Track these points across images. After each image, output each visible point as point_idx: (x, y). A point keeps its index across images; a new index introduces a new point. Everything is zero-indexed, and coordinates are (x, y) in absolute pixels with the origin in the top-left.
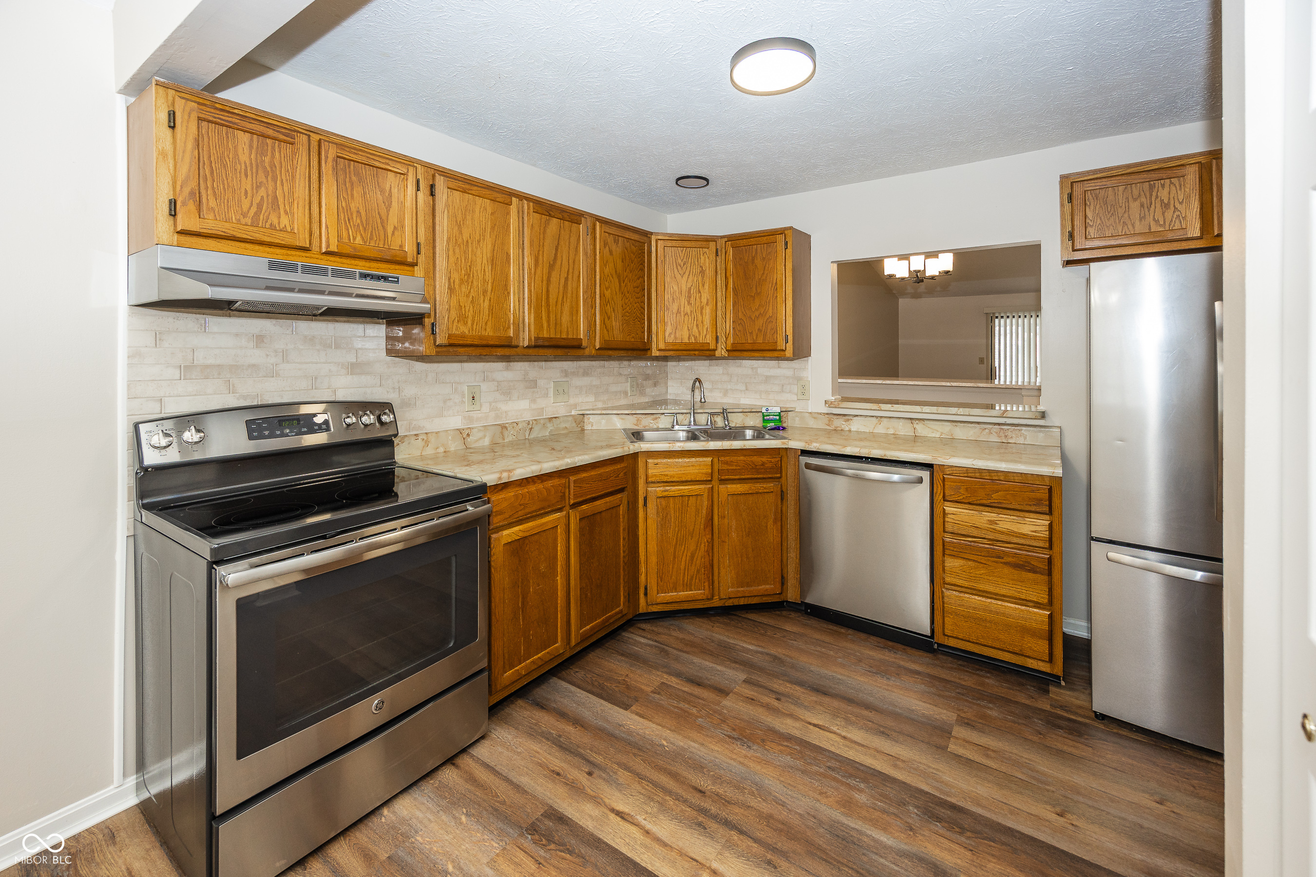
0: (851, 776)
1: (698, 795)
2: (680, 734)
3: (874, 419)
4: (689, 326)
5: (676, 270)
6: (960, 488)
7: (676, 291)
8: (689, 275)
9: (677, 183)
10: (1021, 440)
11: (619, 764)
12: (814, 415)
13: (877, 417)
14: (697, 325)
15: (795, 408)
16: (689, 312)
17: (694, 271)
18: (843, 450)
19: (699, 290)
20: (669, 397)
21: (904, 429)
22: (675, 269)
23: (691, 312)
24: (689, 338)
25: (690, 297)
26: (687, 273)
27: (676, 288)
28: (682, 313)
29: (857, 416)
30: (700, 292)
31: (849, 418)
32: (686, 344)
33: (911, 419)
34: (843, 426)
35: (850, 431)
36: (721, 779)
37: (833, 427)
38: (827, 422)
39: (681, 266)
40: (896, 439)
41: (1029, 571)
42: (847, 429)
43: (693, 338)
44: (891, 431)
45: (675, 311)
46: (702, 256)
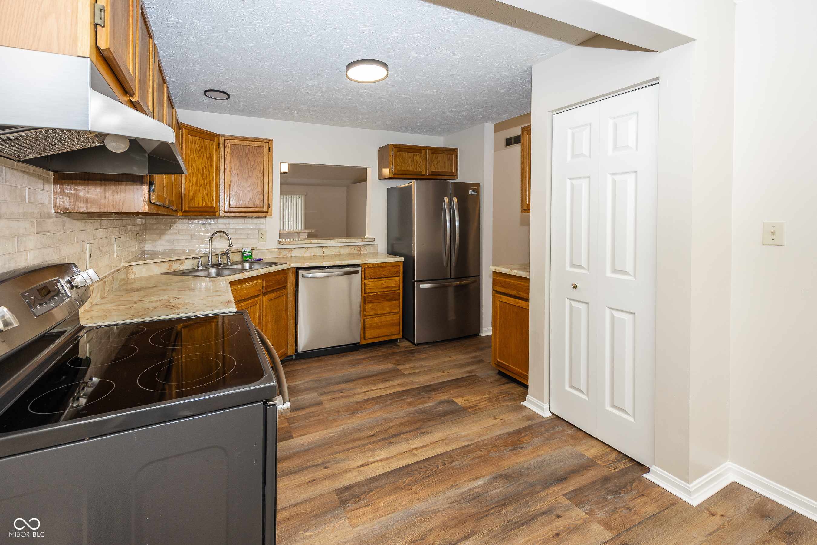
0: (399, 397)
1: (374, 437)
2: (332, 428)
3: (304, 249)
4: (203, 195)
5: (195, 154)
6: (371, 273)
7: (195, 168)
8: (203, 158)
9: (205, 94)
10: (365, 252)
11: (332, 454)
12: (270, 250)
13: (305, 248)
14: (207, 194)
15: (257, 247)
16: (203, 185)
17: (206, 155)
18: (322, 264)
19: (208, 169)
20: (146, 249)
21: (318, 252)
22: (194, 152)
23: (204, 184)
24: (202, 203)
25: (203, 174)
26: (202, 157)
27: (195, 166)
28: (199, 185)
29: (295, 248)
30: (209, 171)
31: (291, 249)
32: (201, 207)
33: (322, 247)
34: (287, 255)
35: (291, 257)
36: (371, 427)
37: (281, 256)
38: (278, 254)
39: (198, 151)
40: (314, 258)
41: (394, 300)
42: (290, 256)
43: (205, 203)
44: (313, 254)
45: (194, 183)
46: (210, 146)
